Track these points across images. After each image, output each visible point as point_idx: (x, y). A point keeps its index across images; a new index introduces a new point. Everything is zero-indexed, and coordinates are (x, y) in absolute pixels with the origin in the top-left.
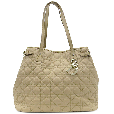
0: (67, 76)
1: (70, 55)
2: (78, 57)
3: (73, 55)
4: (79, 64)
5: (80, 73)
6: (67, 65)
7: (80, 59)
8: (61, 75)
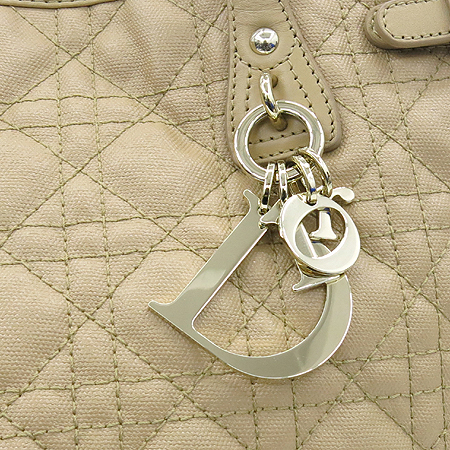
0: (187, 408)
1: (214, 40)
2: (344, 59)
3: (258, 37)
4: (371, 178)
5: (398, 331)
6: (167, 212)
7: (383, 99)
8: (71, 389)
